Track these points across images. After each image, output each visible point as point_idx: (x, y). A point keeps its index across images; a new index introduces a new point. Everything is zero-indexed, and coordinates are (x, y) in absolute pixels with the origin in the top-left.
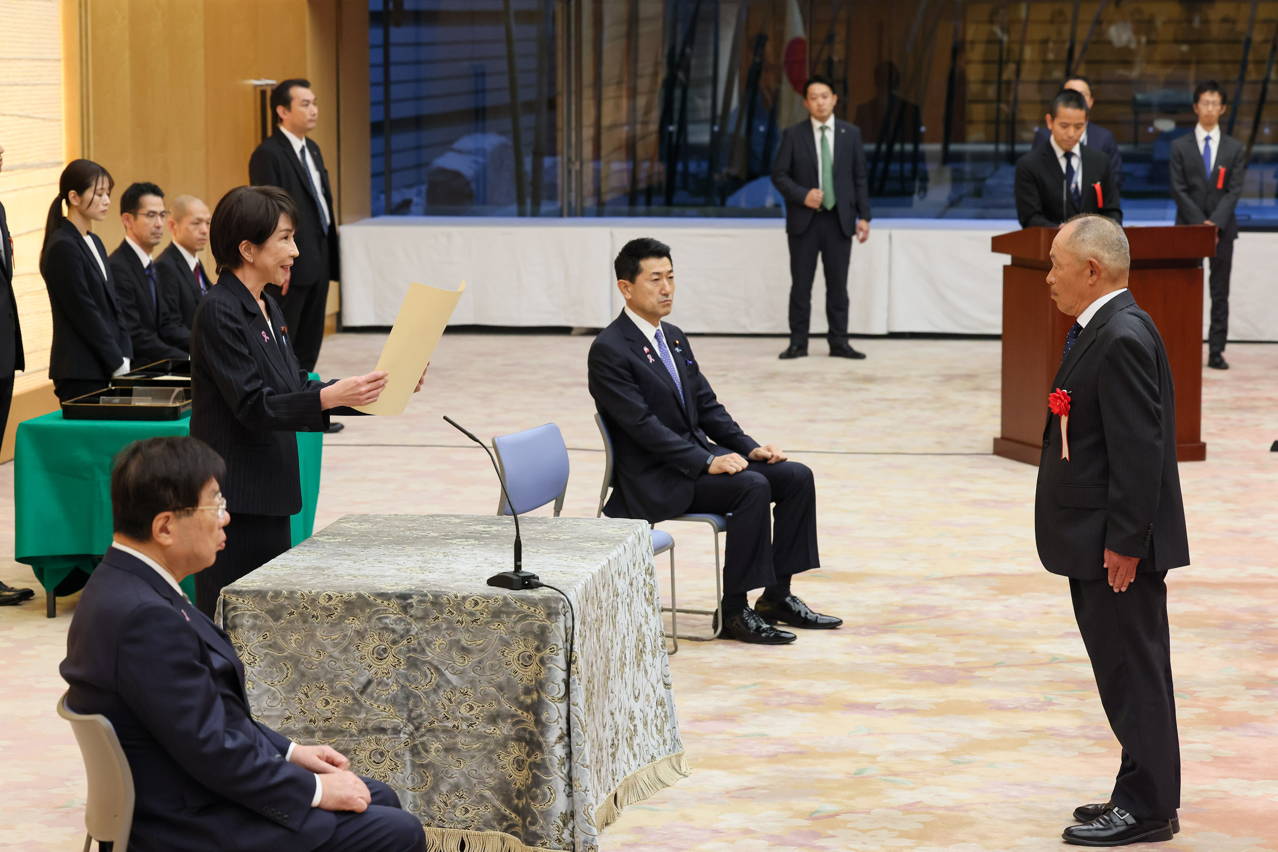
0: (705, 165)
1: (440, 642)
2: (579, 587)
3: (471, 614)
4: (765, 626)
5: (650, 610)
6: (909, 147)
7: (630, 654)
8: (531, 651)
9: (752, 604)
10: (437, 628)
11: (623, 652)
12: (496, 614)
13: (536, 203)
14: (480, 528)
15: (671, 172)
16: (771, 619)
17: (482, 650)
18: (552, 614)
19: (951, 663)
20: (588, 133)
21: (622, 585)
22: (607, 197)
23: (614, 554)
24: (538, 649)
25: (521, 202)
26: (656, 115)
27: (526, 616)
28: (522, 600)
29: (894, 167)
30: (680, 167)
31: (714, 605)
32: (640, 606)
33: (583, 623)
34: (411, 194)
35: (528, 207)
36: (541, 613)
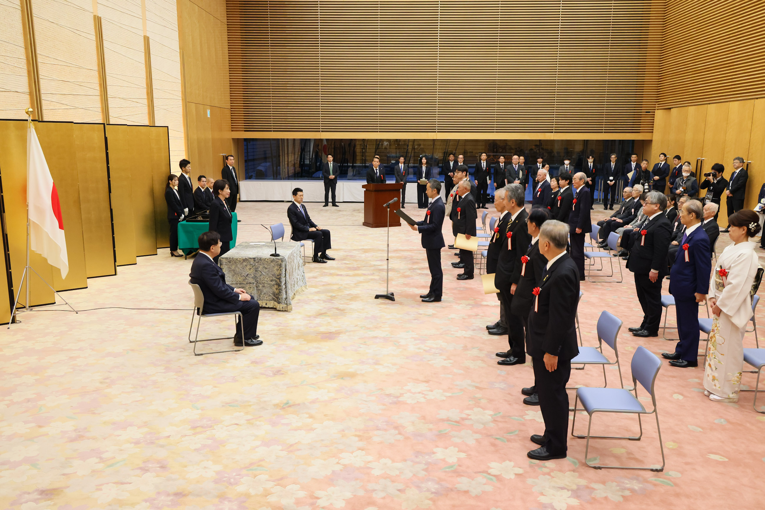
0: (308, 168)
1: (261, 267)
2: (287, 256)
3: (267, 261)
4: (322, 260)
5: (300, 259)
6: (346, 164)
7: (297, 267)
8: (278, 268)
9: (319, 256)
10: (261, 264)
11: (295, 267)
12: (272, 261)
13: (277, 177)
14: (268, 244)
15: (302, 170)
16: (323, 259)
17: (269, 268)
18: (282, 261)
19: (356, 266)
20: (286, 163)
21: (295, 255)
22: (290, 175)
23: (294, 249)
24: (280, 268)
25: (274, 177)
26: (299, 159)
27: (277, 262)
28: (277, 259)
29: (343, 169)
30: (303, 168)
31: (312, 256)
32: (299, 258)
33: (288, 263)
34: (252, 174)
35: (275, 178)
36: (280, 261)
